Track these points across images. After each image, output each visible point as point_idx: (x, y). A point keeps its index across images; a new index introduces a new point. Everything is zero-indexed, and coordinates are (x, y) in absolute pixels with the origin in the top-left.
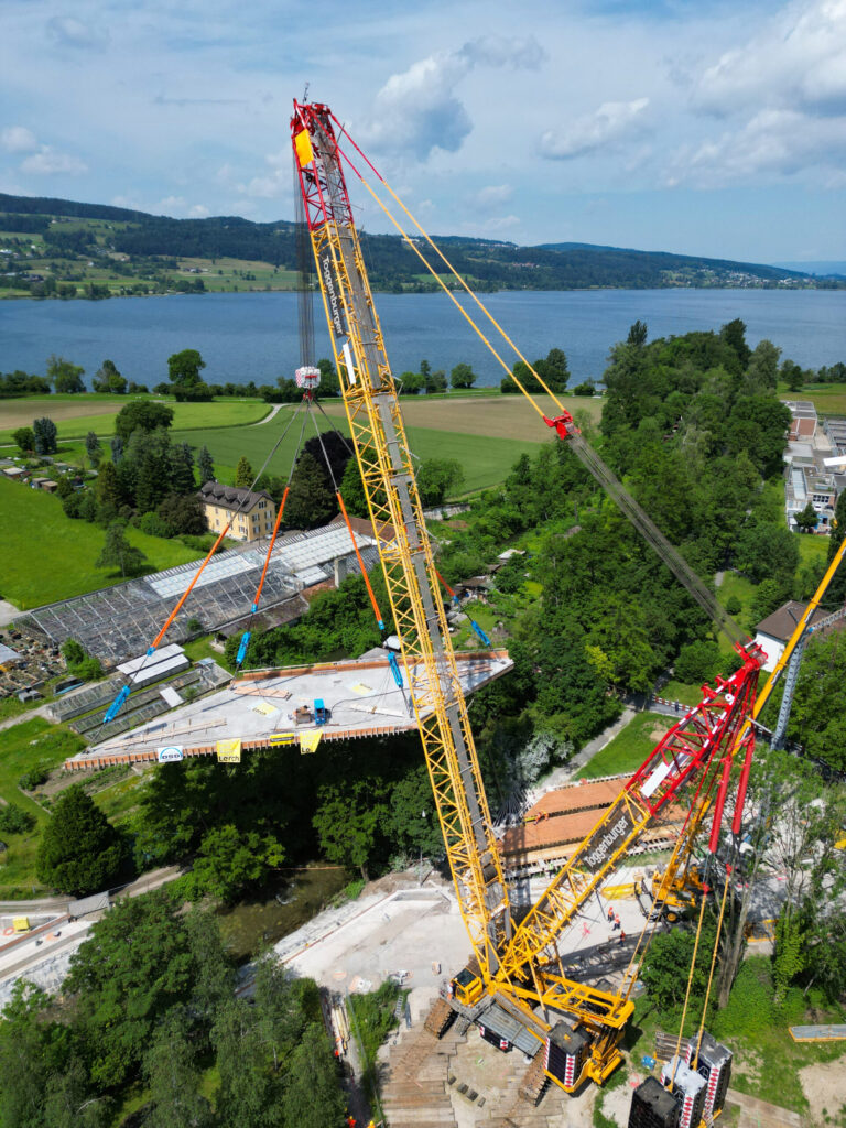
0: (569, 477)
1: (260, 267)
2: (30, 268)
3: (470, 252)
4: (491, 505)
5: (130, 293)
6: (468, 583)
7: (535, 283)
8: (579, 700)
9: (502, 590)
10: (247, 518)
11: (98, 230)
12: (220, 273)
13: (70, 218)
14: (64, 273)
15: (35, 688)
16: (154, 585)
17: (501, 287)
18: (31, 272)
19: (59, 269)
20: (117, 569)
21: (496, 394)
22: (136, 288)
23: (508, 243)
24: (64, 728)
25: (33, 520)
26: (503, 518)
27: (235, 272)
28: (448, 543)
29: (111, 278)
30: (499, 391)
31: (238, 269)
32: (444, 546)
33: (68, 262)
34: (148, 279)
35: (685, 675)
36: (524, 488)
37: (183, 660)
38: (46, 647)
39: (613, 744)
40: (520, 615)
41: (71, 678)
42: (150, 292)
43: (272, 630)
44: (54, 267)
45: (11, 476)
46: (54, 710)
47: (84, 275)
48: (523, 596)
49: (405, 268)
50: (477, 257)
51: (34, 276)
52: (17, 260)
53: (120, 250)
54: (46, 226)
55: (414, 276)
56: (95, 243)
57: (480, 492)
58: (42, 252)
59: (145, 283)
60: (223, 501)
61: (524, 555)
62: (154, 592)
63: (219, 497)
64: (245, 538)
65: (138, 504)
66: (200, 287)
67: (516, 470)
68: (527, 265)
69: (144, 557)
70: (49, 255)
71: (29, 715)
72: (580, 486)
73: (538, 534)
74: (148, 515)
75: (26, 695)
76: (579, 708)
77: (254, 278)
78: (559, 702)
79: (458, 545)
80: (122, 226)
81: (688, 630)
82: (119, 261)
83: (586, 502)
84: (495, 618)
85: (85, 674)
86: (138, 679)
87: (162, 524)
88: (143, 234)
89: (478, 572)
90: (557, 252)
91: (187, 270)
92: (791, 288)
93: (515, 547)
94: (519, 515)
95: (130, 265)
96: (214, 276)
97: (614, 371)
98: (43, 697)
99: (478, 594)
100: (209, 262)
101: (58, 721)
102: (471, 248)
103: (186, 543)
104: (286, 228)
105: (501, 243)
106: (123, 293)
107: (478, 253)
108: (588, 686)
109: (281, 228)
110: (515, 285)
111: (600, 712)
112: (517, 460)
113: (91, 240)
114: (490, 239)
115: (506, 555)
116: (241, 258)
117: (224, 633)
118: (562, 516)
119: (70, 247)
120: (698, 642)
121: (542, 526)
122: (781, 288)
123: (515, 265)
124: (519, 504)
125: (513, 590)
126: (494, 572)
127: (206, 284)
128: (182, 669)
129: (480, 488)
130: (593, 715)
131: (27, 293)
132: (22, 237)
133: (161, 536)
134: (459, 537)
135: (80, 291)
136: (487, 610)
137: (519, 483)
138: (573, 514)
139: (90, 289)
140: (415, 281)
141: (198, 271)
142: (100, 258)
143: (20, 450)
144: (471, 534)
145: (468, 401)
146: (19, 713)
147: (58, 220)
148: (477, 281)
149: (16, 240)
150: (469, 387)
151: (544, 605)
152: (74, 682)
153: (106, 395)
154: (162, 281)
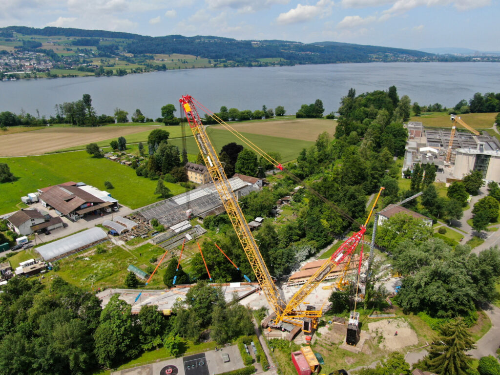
0: (321, 157)
1: (190, 58)
2: (92, 62)
3: (282, 47)
4: (292, 168)
5: (135, 72)
6: (283, 199)
7: (312, 61)
8: (319, 236)
9: (295, 201)
10: (203, 176)
11: (120, 44)
12: (172, 60)
13: (108, 39)
14: (106, 63)
15: (145, 234)
16: (176, 201)
17: (296, 64)
18: (93, 64)
19: (104, 62)
20: (161, 195)
21: (294, 119)
22: (137, 69)
23: (299, 43)
24: (157, 246)
25: (126, 177)
26: (296, 174)
27: (179, 60)
28: (276, 184)
29: (126, 65)
30: (295, 117)
31: (180, 59)
32: (274, 185)
33: (108, 59)
34: (141, 65)
35: (355, 229)
36: (304, 162)
37: (190, 225)
38: (144, 222)
39: (329, 250)
40: (301, 210)
41: (156, 231)
42: (144, 71)
43: (217, 216)
44: (102, 61)
45: (113, 160)
46: (153, 241)
47: (115, 64)
48: (303, 203)
49: (253, 56)
50: (285, 50)
51: (94, 65)
52: (87, 58)
53: (129, 52)
54: (98, 43)
55: (257, 59)
56: (119, 49)
57: (287, 163)
58: (97, 54)
59: (141, 66)
60: (194, 169)
61: (304, 188)
62: (176, 203)
63: (192, 168)
64: (202, 183)
65: (163, 170)
66: (164, 68)
67: (301, 154)
68: (308, 53)
69: (170, 191)
70: (100, 56)
71: (146, 242)
72: (326, 161)
73: (309, 180)
74: (167, 175)
75: (143, 236)
76: (319, 239)
77: (187, 62)
78: (313, 237)
79: (280, 185)
80: (130, 41)
81: (356, 214)
82: (129, 57)
83: (328, 167)
84: (293, 211)
85: (160, 230)
86: (177, 231)
87: (172, 178)
88: (139, 45)
89: (287, 195)
90: (321, 47)
91: (158, 60)
92: (427, 62)
93: (300, 185)
94: (302, 173)
95: (134, 59)
96: (170, 62)
97: (343, 108)
98: (148, 237)
99: (287, 203)
100: (167, 56)
101: (155, 244)
102: (282, 46)
103: (181, 185)
104: (200, 39)
105: (296, 42)
106: (132, 72)
107: (286, 47)
108: (322, 232)
109: (198, 39)
110: (302, 62)
111: (326, 240)
112: (301, 151)
113: (117, 49)
114: (291, 41)
115: (297, 188)
116: (181, 54)
117: (202, 217)
118: (318, 173)
119: (108, 52)
120: (359, 218)
121: (311, 176)
122: (422, 62)
123: (303, 53)
124: (302, 168)
125: (299, 201)
126: (293, 195)
127: (167, 66)
128: (190, 228)
129: (288, 161)
130: (323, 241)
131: (93, 74)
132: (88, 48)
133: (172, 182)
134: (280, 182)
135: (115, 72)
136: (290, 208)
137: (302, 160)
138: (322, 172)
139: (119, 71)
140: (258, 61)
141: (163, 60)
142: (121, 56)
143: (112, 149)
144: (284, 180)
145: (283, 122)
146: (143, 241)
147: (103, 39)
148: (285, 61)
149: (86, 49)
150: (283, 115)
151: (309, 206)
152: (157, 232)
153: (137, 123)
154: (148, 66)
